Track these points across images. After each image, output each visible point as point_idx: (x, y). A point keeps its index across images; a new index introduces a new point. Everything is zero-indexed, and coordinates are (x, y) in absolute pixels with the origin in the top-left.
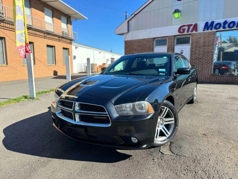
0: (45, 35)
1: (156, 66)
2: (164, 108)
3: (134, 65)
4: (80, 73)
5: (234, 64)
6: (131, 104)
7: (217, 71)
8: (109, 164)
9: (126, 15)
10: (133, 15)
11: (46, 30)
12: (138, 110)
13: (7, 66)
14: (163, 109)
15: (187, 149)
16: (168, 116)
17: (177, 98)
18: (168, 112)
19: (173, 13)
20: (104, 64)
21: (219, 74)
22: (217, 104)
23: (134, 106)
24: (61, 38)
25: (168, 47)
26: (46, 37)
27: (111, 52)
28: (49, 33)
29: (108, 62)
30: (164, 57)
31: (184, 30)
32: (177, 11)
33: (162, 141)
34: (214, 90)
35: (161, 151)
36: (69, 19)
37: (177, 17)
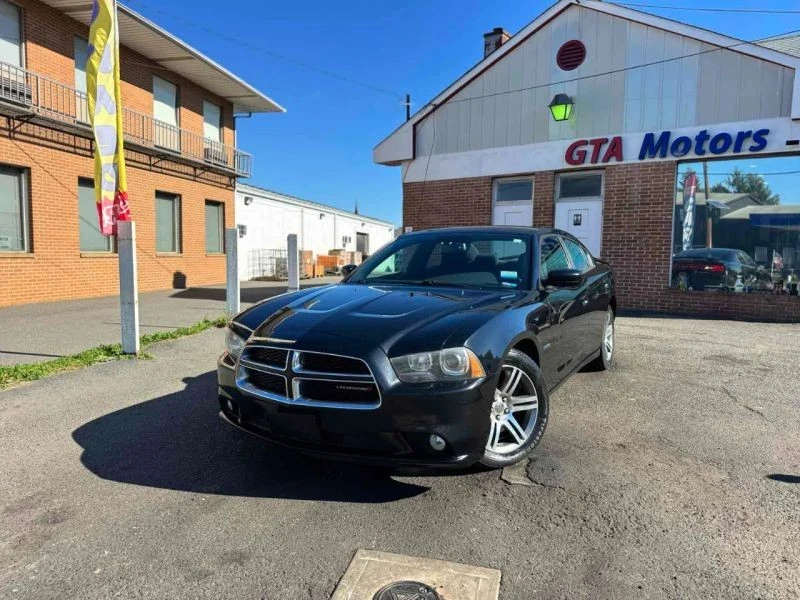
0: (153, 160)
1: (498, 261)
2: (512, 370)
3: (435, 259)
4: (258, 279)
5: (741, 259)
6: (430, 355)
7: (683, 281)
8: (374, 505)
9: (408, 107)
10: (430, 108)
11: (156, 146)
12: (447, 370)
13: (31, 255)
14: (509, 373)
15: (569, 474)
16: (522, 390)
17: (546, 347)
18: (520, 381)
19: (550, 106)
20: (335, 252)
21: (691, 288)
22: (670, 372)
23: (436, 359)
24: (202, 169)
25: (535, 205)
26: (154, 165)
27: (356, 212)
28: (164, 156)
29: (348, 245)
30: (516, 241)
31: (583, 155)
32: (560, 100)
33: (506, 455)
34: (670, 336)
35: (503, 477)
36: (226, 112)
37: (562, 118)
